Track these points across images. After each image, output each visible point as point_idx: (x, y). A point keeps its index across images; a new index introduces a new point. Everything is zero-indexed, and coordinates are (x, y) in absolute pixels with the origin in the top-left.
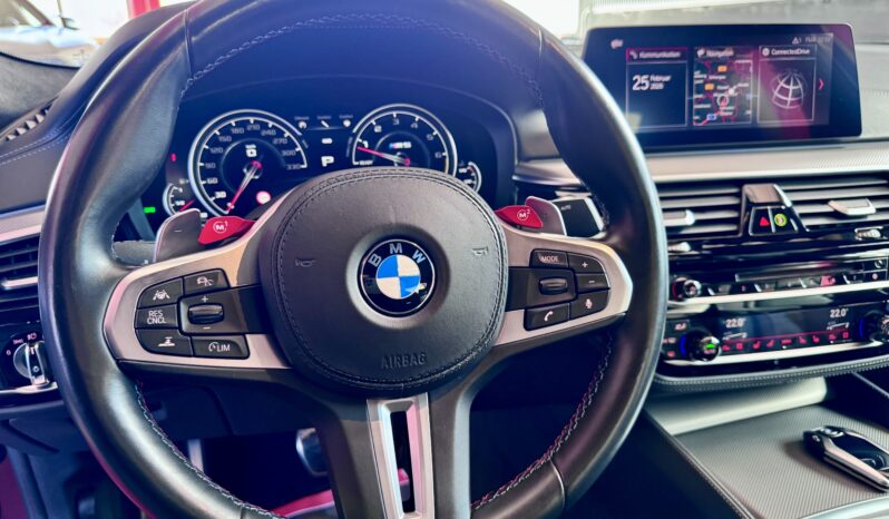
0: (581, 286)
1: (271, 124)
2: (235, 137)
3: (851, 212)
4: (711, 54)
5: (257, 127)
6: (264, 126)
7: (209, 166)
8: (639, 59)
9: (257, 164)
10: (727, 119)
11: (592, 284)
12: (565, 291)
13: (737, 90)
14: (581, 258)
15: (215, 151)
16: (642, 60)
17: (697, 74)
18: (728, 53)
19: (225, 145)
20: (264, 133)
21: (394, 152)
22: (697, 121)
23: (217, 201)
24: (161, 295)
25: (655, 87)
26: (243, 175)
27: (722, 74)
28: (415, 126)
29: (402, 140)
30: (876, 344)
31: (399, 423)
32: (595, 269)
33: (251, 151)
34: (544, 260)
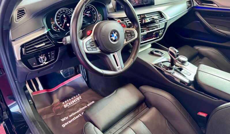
0: (132, 35)
1: (67, 10)
2: (61, 14)
3: (155, 18)
5: (64, 11)
6: (66, 11)
7: (58, 20)
9: (66, 18)
10: (137, 4)
11: (133, 34)
12: (130, 36)
14: (132, 31)
15: (58, 17)
19: (60, 15)
20: (66, 12)
21: (87, 13)
22: (133, 5)
23: (60, 26)
26: (64, 21)
28: (90, 8)
29: (88, 11)
30: (158, 37)
32: (133, 32)
33: (64, 16)
34: (127, 32)
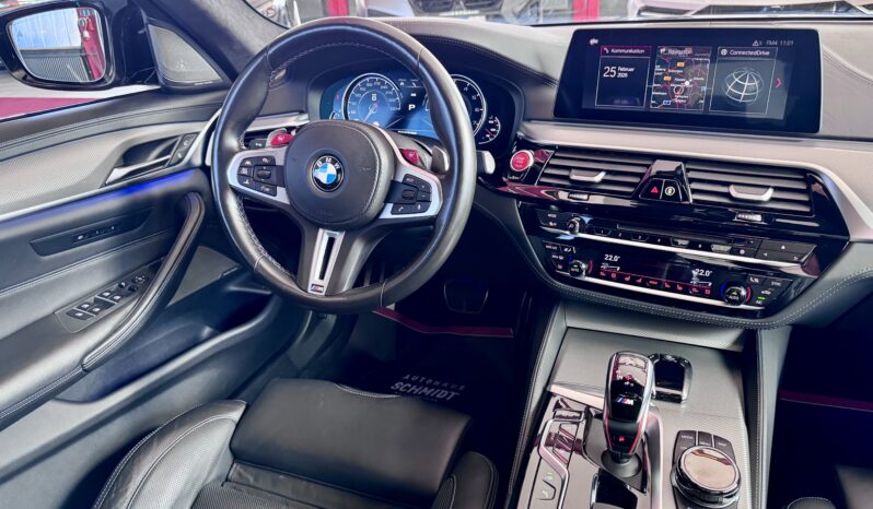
0: (419, 197)
1: (386, 82)
2: (368, 88)
4: (672, 52)
5: (379, 84)
6: (383, 83)
7: (354, 103)
8: (610, 54)
9: (376, 105)
10: (680, 105)
11: (424, 197)
12: (411, 199)
13: (691, 83)
14: (423, 182)
15: (357, 95)
16: (613, 54)
17: (657, 68)
18: (688, 51)
19: (363, 92)
22: (654, 105)
24: (248, 163)
25: (620, 75)
27: (680, 68)
31: (331, 241)
33: (374, 97)
34: (408, 180)
